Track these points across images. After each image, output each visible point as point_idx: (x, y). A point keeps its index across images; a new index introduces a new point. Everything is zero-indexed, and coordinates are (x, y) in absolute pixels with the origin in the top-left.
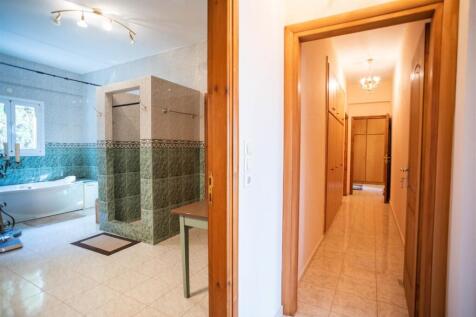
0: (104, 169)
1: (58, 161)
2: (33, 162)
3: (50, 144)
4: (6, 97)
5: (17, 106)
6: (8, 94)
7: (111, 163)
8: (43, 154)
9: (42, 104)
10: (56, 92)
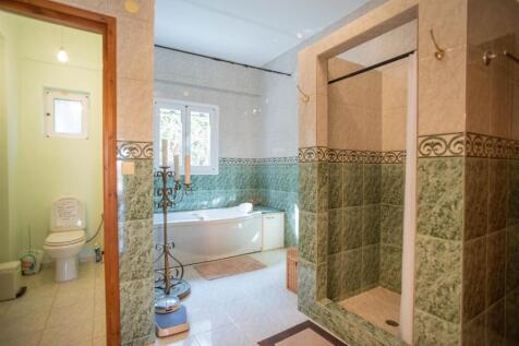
0: (314, 202)
1: (232, 182)
2: (206, 182)
3: (224, 160)
4: (182, 102)
5: (192, 113)
6: (185, 98)
7: (325, 189)
8: (216, 172)
9: (217, 108)
10: (233, 92)
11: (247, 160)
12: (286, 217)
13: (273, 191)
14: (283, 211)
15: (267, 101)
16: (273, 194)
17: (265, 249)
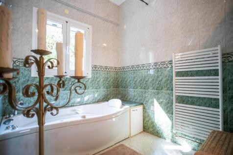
6: (65, 15)
9: (91, 27)
10: (101, 18)
11: (111, 68)
12: (144, 108)
13: (131, 89)
14: (142, 104)
15: (125, 27)
16: (132, 92)
17: (132, 135)
